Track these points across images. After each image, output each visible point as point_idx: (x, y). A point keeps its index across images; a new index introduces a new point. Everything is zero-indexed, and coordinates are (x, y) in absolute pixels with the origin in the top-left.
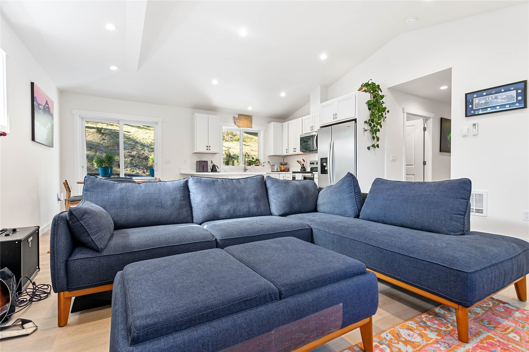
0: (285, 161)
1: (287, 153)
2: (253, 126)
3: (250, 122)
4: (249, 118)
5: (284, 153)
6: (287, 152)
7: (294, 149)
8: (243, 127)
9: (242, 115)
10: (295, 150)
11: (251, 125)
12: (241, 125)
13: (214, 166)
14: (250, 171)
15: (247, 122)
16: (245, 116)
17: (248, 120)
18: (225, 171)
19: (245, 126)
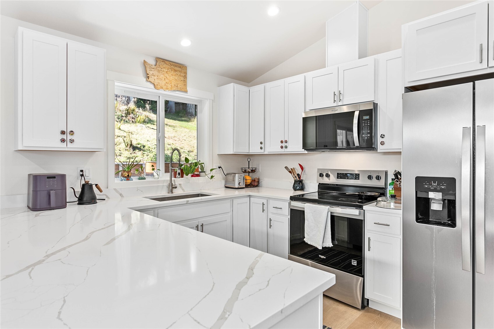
0: (252, 166)
1: (262, 151)
2: (188, 88)
3: (182, 79)
4: (180, 69)
5: (255, 149)
6: (261, 148)
7: (282, 142)
8: (167, 89)
9: (164, 60)
10: (284, 145)
11: (185, 85)
12: (163, 83)
13: (87, 188)
14: (183, 190)
15: (176, 78)
16: (170, 63)
17: (177, 75)
18: (121, 195)
19: (171, 86)
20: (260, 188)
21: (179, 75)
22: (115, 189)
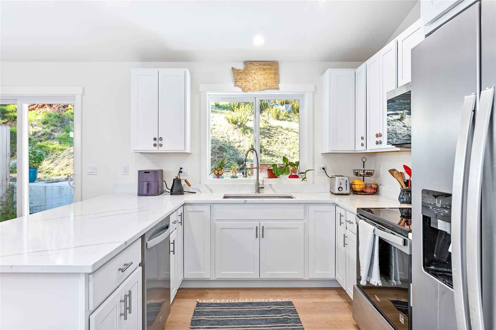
0: (368, 167)
1: (365, 148)
3: (272, 76)
4: (270, 67)
5: (359, 148)
6: (362, 145)
7: (377, 136)
8: (255, 89)
9: (251, 62)
10: (378, 139)
11: (277, 82)
12: (250, 85)
13: (177, 181)
14: (274, 191)
15: (265, 77)
16: (259, 63)
17: (267, 73)
18: (211, 190)
19: (259, 87)
20: (380, 196)
21: (268, 73)
22: (206, 185)
